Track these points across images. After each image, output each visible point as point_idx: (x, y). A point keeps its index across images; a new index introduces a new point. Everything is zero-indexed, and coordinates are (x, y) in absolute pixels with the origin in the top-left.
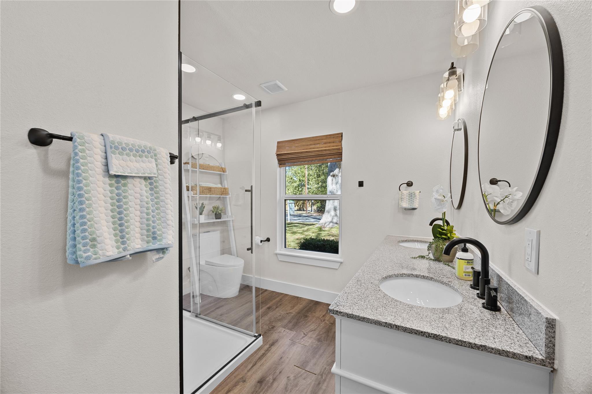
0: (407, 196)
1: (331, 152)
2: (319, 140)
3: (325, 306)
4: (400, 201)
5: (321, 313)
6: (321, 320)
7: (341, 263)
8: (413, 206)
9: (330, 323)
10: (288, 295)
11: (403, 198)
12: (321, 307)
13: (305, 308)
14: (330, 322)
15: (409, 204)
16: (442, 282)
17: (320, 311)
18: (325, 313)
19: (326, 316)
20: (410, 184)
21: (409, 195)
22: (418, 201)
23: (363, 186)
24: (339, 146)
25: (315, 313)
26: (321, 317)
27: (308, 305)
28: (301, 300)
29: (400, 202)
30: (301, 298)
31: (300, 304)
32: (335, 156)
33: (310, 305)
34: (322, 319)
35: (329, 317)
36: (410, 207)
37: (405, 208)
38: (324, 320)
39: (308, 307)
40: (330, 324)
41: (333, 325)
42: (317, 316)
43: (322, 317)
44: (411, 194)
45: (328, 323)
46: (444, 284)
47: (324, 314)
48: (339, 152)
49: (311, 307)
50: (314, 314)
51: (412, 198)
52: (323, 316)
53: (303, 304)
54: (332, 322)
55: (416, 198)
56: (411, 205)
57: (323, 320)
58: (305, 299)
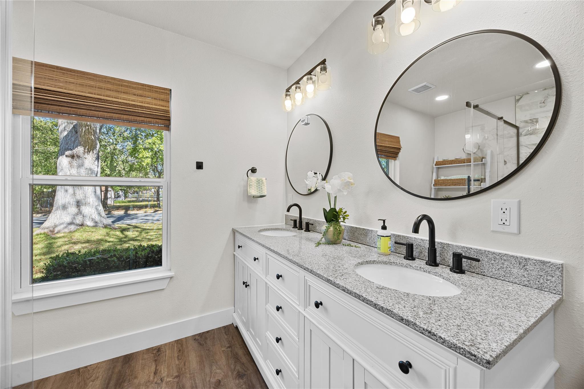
0: (255, 183)
1: (152, 113)
2: (127, 86)
3: (146, 356)
4: (249, 188)
5: (146, 371)
6: (156, 383)
7: (171, 278)
8: (262, 193)
9: (174, 378)
10: (47, 379)
11: (251, 185)
12: (141, 362)
13: (110, 380)
14: (172, 376)
15: (257, 191)
16: (386, 262)
17: (143, 369)
18: (155, 367)
19: (160, 371)
20: (254, 170)
21: (257, 182)
22: (266, 188)
23: (202, 169)
24: (166, 107)
25: (136, 377)
26: (152, 378)
27: (113, 372)
28: (89, 371)
29: (249, 190)
30: (86, 367)
31: (93, 381)
32: (157, 120)
33: (117, 370)
34: (155, 380)
35: (166, 369)
36: (259, 195)
37: (254, 196)
38: (162, 380)
39: (115, 376)
40: (176, 380)
41: (181, 377)
42: (143, 381)
43: (154, 378)
44: (259, 180)
45: (170, 379)
46: (388, 264)
47: (153, 368)
48: (166, 116)
49: (120, 372)
50: (136, 381)
51: (259, 185)
52: (155, 373)
53: (101, 377)
54: (177, 374)
55: (264, 186)
56: (260, 193)
57: (159, 381)
58: (98, 363)
